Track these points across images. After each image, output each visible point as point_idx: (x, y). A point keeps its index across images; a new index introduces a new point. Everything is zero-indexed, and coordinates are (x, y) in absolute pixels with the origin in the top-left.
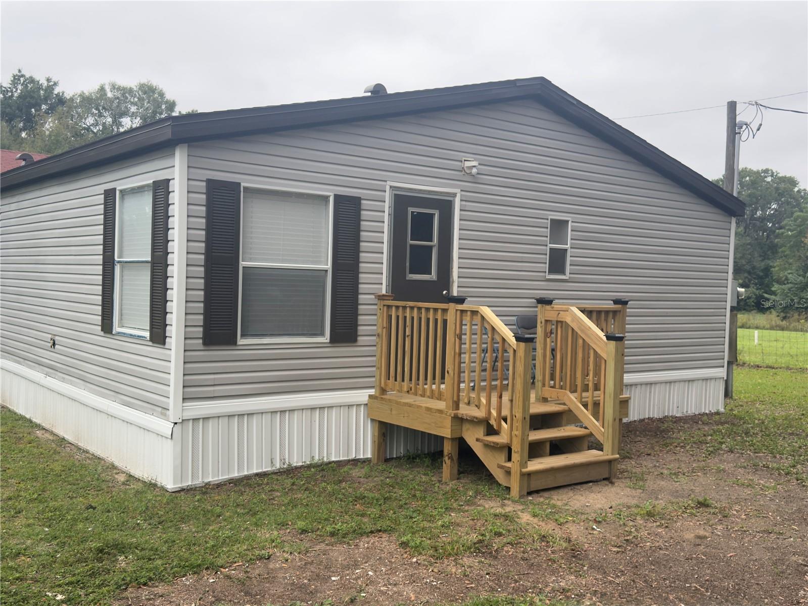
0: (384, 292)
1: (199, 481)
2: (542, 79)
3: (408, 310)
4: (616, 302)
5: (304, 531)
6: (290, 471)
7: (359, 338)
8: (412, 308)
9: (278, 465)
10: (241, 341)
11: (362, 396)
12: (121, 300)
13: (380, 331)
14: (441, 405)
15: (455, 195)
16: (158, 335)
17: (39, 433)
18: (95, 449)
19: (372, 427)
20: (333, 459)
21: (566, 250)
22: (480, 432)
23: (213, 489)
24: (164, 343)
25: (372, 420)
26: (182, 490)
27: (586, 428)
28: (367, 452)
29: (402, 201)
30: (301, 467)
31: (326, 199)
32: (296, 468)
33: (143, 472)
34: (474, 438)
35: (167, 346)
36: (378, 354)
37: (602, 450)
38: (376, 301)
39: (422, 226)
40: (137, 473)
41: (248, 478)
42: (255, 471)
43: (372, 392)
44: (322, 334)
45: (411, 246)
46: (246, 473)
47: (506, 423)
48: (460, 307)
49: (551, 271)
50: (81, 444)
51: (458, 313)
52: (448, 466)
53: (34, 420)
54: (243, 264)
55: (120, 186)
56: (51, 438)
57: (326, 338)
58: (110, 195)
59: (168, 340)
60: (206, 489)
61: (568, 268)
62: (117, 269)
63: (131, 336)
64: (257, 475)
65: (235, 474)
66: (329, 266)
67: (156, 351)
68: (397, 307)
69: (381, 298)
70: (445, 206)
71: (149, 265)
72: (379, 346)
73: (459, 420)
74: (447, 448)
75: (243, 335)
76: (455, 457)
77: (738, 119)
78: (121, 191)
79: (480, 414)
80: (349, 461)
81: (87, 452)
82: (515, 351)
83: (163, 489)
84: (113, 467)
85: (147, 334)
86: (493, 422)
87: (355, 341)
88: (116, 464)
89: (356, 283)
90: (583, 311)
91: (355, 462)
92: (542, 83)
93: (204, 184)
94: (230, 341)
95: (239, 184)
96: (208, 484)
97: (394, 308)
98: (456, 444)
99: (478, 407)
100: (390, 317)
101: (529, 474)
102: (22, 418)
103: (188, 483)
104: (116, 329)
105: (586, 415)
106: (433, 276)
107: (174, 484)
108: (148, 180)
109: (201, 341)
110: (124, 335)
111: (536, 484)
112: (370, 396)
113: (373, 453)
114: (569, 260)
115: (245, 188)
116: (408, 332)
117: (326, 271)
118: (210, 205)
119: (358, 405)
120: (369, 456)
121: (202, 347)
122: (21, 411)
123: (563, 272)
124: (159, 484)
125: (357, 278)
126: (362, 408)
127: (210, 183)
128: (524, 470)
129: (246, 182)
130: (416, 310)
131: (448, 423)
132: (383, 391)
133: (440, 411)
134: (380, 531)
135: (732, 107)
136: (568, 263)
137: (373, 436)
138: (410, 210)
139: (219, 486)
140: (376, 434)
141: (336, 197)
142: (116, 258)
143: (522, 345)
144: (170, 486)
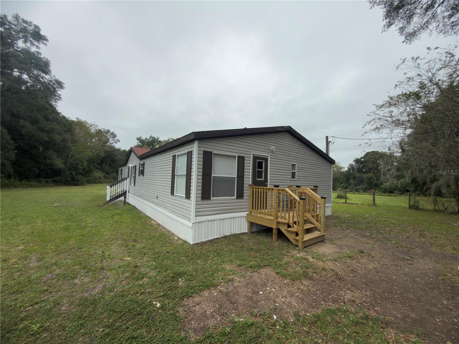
0: (250, 184)
1: (200, 241)
2: (289, 126)
3: (260, 189)
4: (315, 187)
5: (240, 266)
6: (225, 237)
7: (244, 197)
8: (261, 188)
9: (222, 235)
10: (212, 198)
11: (245, 214)
12: (177, 186)
13: (250, 195)
14: (272, 218)
15: (268, 157)
16: (188, 196)
17: (152, 222)
18: (168, 228)
19: (248, 223)
20: (237, 233)
21: (295, 172)
22: (286, 227)
23: (204, 244)
24: (190, 199)
25: (248, 221)
26: (195, 244)
27: (314, 224)
28: (246, 230)
29: (255, 158)
30: (228, 236)
31: (235, 157)
32: (227, 236)
33: (183, 237)
34: (283, 229)
35: (190, 200)
36: (250, 202)
37: (320, 232)
38: (249, 186)
39: (260, 165)
40: (181, 237)
41: (213, 240)
42: (216, 237)
43: (248, 213)
44: (234, 196)
45: (258, 170)
46: (213, 238)
47: (296, 225)
48: (278, 188)
49: (292, 178)
50: (164, 226)
51: (278, 190)
52: (275, 237)
53: (151, 218)
54: (213, 175)
55: (177, 154)
56: (156, 223)
57: (235, 197)
58: (174, 157)
59: (191, 198)
60: (202, 244)
61: (296, 177)
62: (176, 177)
63: (180, 196)
64: (216, 238)
65: (210, 239)
66: (236, 176)
67: (187, 201)
68: (256, 188)
69: (250, 185)
70: (266, 160)
71: (185, 176)
72: (250, 199)
73: (278, 223)
74: (275, 231)
75: (212, 197)
76: (277, 234)
77: (329, 140)
78: (177, 155)
79: (286, 221)
80: (241, 233)
81: (166, 228)
82: (299, 202)
83: (189, 243)
84: (173, 234)
85: (184, 196)
86: (290, 224)
87: (243, 198)
88: (174, 233)
89: (243, 181)
90: (311, 189)
91: (243, 234)
92: (290, 127)
93: (202, 152)
94: (209, 198)
95: (212, 152)
96: (202, 242)
97: (255, 189)
98: (277, 230)
99: (285, 219)
100: (253, 191)
101: (304, 242)
102: (148, 217)
103: (196, 242)
104: (175, 194)
105: (314, 220)
106: (263, 179)
107: (193, 242)
108: (186, 151)
109: (200, 198)
110: (177, 196)
111: (306, 245)
112: (247, 214)
113: (248, 231)
114: (296, 175)
115: (214, 153)
116: (260, 195)
117: (235, 178)
118: (204, 158)
119: (244, 217)
120: (247, 232)
121: (201, 200)
122: (148, 215)
123: (295, 178)
124: (188, 242)
125: (244, 180)
126: (245, 217)
127: (204, 151)
128: (303, 240)
129: (214, 152)
130: (262, 189)
131: (275, 224)
132: (251, 213)
133: (272, 220)
134: (266, 266)
135: (327, 137)
136: (296, 176)
137: (248, 226)
138: (257, 160)
139: (206, 242)
140: (249, 225)
141: (238, 156)
142: (176, 174)
143: (302, 200)
144: (191, 243)
